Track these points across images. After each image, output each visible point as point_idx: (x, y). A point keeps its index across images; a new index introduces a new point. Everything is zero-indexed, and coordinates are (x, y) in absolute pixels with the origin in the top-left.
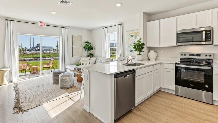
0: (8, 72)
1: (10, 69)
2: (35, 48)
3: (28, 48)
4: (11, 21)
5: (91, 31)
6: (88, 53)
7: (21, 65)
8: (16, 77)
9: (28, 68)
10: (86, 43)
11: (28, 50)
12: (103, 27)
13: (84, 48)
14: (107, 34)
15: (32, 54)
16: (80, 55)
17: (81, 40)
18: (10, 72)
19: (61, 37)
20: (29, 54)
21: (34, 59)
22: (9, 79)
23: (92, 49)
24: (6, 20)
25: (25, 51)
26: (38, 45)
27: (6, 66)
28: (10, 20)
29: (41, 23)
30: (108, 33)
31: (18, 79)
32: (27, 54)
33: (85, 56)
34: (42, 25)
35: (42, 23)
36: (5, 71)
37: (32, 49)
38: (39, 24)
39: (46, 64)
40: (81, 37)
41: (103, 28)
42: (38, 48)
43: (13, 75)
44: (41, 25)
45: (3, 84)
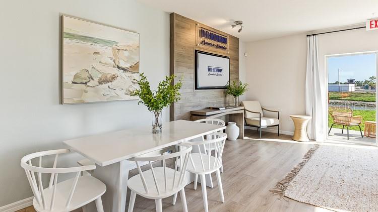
4: (315, 36)
9: (354, 123)
24: (307, 36)
28: (313, 35)
29: (373, 23)
34: (376, 26)
35: (376, 22)
38: (368, 25)
44: (374, 26)
45: (300, 140)
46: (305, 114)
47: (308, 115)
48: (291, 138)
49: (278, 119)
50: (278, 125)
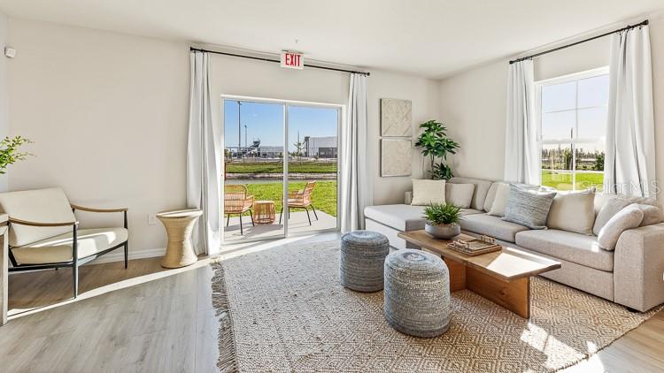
0: (196, 223)
1: (201, 213)
2: (250, 149)
3: (236, 151)
4: (205, 53)
5: (440, 82)
6: (433, 162)
7: (229, 196)
8: (219, 239)
9: (246, 208)
10: (425, 125)
11: (235, 155)
12: (507, 57)
13: (417, 144)
14: (533, 86)
15: (244, 164)
16: (405, 171)
17: (407, 117)
18: (202, 222)
19: (344, 107)
20: (237, 165)
21: (247, 175)
22: (198, 245)
23: (450, 147)
24: (192, 49)
25: (230, 157)
26: (256, 142)
27: (190, 203)
28: (202, 51)
29: (289, 57)
30: (537, 78)
31: (222, 245)
32: (234, 164)
33: (422, 173)
34: (292, 62)
35: (292, 57)
36: (186, 220)
37: (244, 153)
38: (283, 60)
39: (294, 194)
40: (408, 103)
41: (511, 62)
42: (256, 150)
43: (210, 233)
44: (289, 62)
45: (182, 263)
46: (186, 207)
47: (193, 208)
48: (159, 264)
49: (126, 226)
50: (125, 244)
